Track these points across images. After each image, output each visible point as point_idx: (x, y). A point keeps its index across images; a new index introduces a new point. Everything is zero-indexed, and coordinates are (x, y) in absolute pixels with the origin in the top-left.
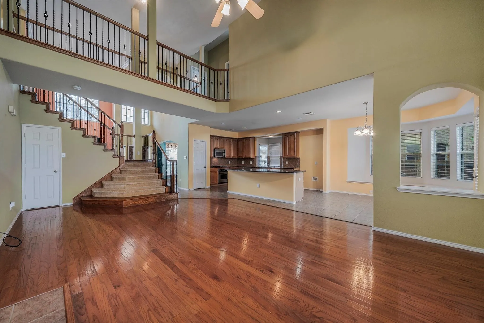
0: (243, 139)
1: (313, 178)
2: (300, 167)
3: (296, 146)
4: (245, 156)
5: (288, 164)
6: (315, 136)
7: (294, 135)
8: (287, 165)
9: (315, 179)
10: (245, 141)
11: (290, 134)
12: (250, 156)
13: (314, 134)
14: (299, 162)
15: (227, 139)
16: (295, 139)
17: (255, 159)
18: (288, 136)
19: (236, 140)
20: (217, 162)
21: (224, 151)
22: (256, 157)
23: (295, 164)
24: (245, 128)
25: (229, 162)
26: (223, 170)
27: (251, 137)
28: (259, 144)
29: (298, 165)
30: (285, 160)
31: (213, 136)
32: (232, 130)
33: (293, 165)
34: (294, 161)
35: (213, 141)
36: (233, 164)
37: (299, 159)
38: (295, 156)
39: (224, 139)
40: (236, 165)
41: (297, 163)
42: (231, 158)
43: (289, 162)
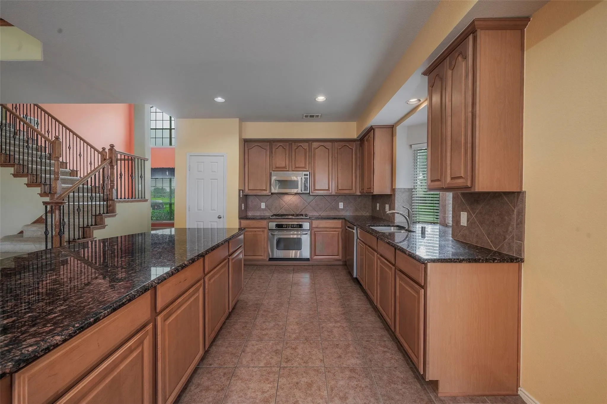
0: (365, 138)
2: (527, 255)
4: (366, 189)
5: (468, 228)
7: (464, 56)
10: (366, 143)
11: (448, 59)
12: (371, 188)
15: (322, 144)
17: (393, 197)
18: (441, 78)
19: (354, 146)
20: (296, 204)
21: (304, 176)
22: (393, 190)
23: (497, 233)
24: (321, 98)
25: (341, 205)
26: (285, 226)
27: (373, 127)
28: (411, 146)
29: (513, 237)
30: (457, 206)
31: (268, 142)
32: (312, 116)
33: (488, 235)
34: (492, 212)
35: (268, 153)
36: (356, 210)
37: (517, 201)
38: (469, 184)
39: (307, 144)
40: (368, 214)
41: (510, 229)
42: (334, 193)
43: (474, 213)
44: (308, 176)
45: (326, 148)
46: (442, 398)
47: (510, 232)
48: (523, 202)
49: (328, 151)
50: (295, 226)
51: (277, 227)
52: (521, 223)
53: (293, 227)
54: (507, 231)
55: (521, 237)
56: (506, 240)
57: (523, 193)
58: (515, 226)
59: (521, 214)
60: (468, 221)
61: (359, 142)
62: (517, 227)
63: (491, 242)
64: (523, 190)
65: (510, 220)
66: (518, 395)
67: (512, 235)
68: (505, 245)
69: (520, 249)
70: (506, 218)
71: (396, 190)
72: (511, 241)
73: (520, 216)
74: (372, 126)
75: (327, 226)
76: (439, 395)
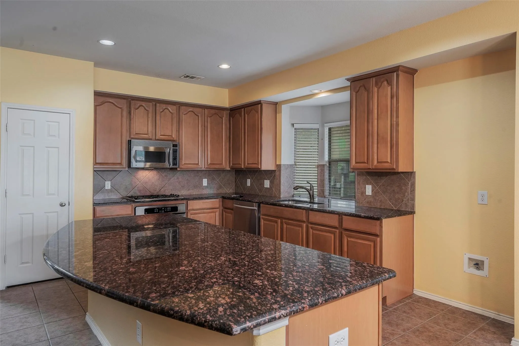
0: (243, 109)
1: (470, 259)
2: (417, 209)
3: (395, 127)
4: (246, 164)
5: (372, 196)
6: (479, 80)
7: (390, 83)
8: (372, 200)
9: (478, 265)
10: (246, 115)
11: (374, 79)
12: (258, 164)
13: (473, 74)
14: (413, 191)
15: (191, 109)
16: (392, 97)
17: (277, 173)
18: (367, 90)
20: (153, 183)
21: (173, 147)
22: (279, 166)
23: (397, 197)
24: (225, 66)
25: (205, 182)
26: (156, 210)
27: (262, 101)
28: (293, 125)
29: (408, 200)
30: (362, 181)
31: (124, 99)
32: (192, 78)
33: (390, 200)
34: (393, 184)
35: (125, 113)
36: (220, 187)
37: (411, 177)
38: (395, 167)
39: (174, 107)
40: (231, 191)
41: (406, 194)
42: (203, 169)
43: (378, 186)
44: (177, 147)
45: (195, 114)
46: (389, 306)
47: (407, 196)
48: (414, 178)
49: (198, 118)
50: (169, 209)
51: (146, 213)
52: (413, 190)
53: (167, 211)
54: (404, 196)
55: (413, 199)
56: (404, 202)
57: (414, 172)
58: (410, 192)
59: (413, 185)
60: (372, 191)
61: (229, 112)
62: (411, 193)
63: (392, 204)
64: (414, 171)
65: (406, 189)
66: (414, 294)
67: (407, 198)
68: (403, 205)
69: (413, 206)
70: (404, 188)
71: (282, 166)
72: (407, 202)
73: (413, 186)
74: (260, 101)
75: (205, 206)
76: (388, 305)
